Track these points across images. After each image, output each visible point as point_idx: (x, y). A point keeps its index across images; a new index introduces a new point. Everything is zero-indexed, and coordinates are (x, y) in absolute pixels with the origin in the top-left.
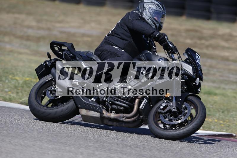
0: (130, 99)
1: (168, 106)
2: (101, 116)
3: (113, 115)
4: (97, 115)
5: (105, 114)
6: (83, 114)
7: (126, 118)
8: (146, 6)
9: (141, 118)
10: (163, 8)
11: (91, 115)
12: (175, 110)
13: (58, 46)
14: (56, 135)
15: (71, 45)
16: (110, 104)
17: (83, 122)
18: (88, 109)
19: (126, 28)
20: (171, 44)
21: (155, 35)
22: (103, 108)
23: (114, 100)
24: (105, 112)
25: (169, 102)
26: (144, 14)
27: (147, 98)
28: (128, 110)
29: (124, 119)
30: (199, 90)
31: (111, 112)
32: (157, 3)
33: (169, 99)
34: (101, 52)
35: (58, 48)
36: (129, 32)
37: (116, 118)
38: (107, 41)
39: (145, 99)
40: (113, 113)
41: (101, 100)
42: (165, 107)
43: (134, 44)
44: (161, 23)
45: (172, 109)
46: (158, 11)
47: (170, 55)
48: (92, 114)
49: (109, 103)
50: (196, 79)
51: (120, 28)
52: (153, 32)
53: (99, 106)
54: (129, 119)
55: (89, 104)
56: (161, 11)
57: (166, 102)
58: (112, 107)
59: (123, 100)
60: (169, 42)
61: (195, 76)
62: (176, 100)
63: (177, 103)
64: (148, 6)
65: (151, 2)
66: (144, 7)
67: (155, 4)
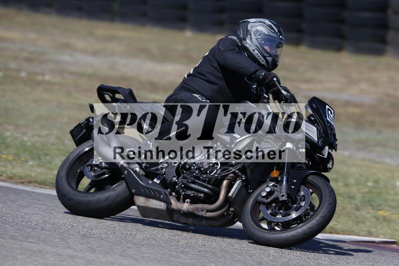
0: (213, 179)
1: (274, 191)
2: (167, 208)
3: (186, 206)
4: (161, 205)
5: (175, 204)
6: (141, 204)
7: (207, 212)
8: (251, 28)
9: (231, 211)
10: (279, 31)
12: (284, 198)
13: (109, 93)
15: (129, 91)
16: (182, 188)
17: (140, 217)
18: (148, 196)
19: (216, 65)
21: (259, 76)
23: (189, 182)
24: (173, 201)
25: (277, 185)
26: (248, 41)
27: (242, 179)
28: (211, 198)
29: (203, 214)
30: (329, 166)
31: (184, 202)
32: (270, 23)
33: (277, 181)
35: (110, 96)
36: (220, 70)
37: (191, 210)
38: (186, 85)
39: (239, 179)
40: (187, 203)
41: (168, 181)
42: (270, 194)
43: (228, 90)
44: (277, 56)
45: (280, 196)
49: (181, 186)
50: (323, 148)
51: (207, 64)
52: (256, 71)
53: (164, 191)
54: (212, 213)
55: (149, 188)
57: (273, 185)
58: (185, 194)
59: (203, 181)
60: (281, 87)
61: (321, 142)
62: (287, 182)
63: (289, 188)
64: (254, 29)
65: (260, 22)
66: (248, 31)
67: (267, 25)
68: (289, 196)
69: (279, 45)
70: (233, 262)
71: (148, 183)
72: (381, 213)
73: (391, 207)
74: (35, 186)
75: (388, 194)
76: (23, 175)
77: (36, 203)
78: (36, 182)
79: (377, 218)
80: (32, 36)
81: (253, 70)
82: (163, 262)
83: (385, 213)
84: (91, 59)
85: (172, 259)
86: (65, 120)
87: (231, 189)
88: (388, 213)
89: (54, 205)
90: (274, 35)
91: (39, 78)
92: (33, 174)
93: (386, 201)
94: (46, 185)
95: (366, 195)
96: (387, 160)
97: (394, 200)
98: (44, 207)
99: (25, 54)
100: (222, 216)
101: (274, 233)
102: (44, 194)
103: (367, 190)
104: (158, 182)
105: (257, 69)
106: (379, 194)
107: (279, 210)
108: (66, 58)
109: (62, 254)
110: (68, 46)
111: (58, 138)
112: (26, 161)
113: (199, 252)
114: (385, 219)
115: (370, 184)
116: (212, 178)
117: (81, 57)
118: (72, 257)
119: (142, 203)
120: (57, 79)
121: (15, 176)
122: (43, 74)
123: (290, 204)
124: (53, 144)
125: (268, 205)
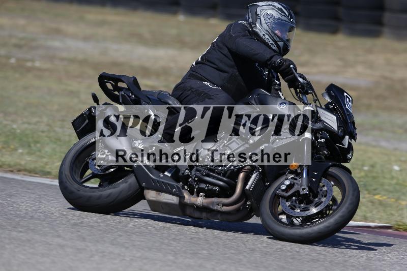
0: (229, 172)
1: (294, 185)
2: (180, 202)
3: (200, 200)
4: (174, 200)
5: (188, 198)
6: (151, 199)
7: (223, 206)
8: (261, 12)
9: (249, 205)
11: (164, 201)
12: (306, 192)
13: (111, 82)
14: (292, 258)
15: (133, 79)
16: (195, 181)
18: (160, 189)
19: (226, 51)
20: (301, 78)
22: (184, 188)
23: (203, 175)
24: (186, 195)
25: (296, 178)
26: (257, 25)
27: (259, 172)
28: (227, 191)
29: (219, 208)
30: (349, 156)
31: (198, 196)
32: (280, 7)
33: (297, 173)
34: (182, 92)
35: (112, 85)
37: (205, 204)
38: (194, 73)
39: (256, 172)
40: (201, 197)
41: (180, 174)
42: (290, 187)
43: (240, 78)
45: (301, 190)
46: (282, 20)
47: (299, 97)
48: (166, 199)
49: (194, 179)
50: (343, 138)
51: (216, 51)
52: (272, 57)
53: (176, 184)
54: (227, 208)
55: (161, 182)
56: (287, 20)
57: (292, 178)
58: (198, 187)
59: (218, 174)
60: (297, 73)
61: (341, 131)
62: (308, 174)
63: (309, 180)
64: (264, 12)
65: (269, 5)
66: (257, 15)
67: (277, 8)
68: (310, 189)
69: (291, 30)
70: (226, 249)
71: (159, 176)
72: (377, 197)
73: (387, 191)
74: (25, 175)
75: (384, 178)
76: (12, 163)
77: (26, 192)
78: (25, 170)
79: (372, 202)
80: (22, 22)
81: (268, 56)
82: (154, 250)
83: (381, 197)
84: (81, 45)
85: (164, 246)
86: (56, 107)
87: (248, 182)
88: (385, 197)
89: (44, 193)
90: (285, 18)
91: (29, 64)
92: (23, 162)
93: (382, 185)
94: (36, 173)
95: (362, 179)
96: (384, 144)
97: (390, 185)
98: (33, 196)
99: (14, 41)
100: (238, 210)
101: (294, 229)
102: (33, 182)
103: (363, 174)
104: (170, 175)
105: (272, 55)
106: (374, 178)
107: (300, 203)
108: (57, 44)
109: (51, 243)
110: (57, 32)
111: (49, 125)
112: (16, 149)
113: (192, 239)
114: (381, 203)
115: (366, 168)
116: (228, 170)
117: (71, 43)
118: (62, 246)
119: (153, 197)
120: (47, 65)
121: (4, 164)
122: (32, 60)
123: (311, 198)
124: (43, 132)
125: (288, 199)
